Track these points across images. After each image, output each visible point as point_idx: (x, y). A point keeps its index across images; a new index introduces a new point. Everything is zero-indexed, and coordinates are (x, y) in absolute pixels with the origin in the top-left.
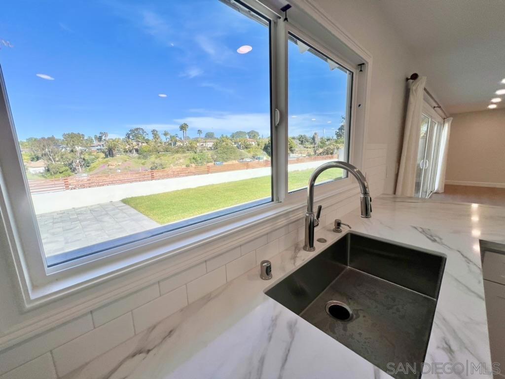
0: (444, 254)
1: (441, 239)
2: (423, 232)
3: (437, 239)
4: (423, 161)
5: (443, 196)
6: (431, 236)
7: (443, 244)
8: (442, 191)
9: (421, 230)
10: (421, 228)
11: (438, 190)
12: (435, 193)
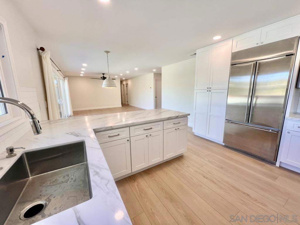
0: (83, 140)
1: (80, 134)
2: (72, 134)
3: (79, 135)
4: (59, 99)
5: (73, 117)
6: (76, 134)
7: (82, 136)
8: (72, 114)
9: (70, 134)
10: (70, 133)
11: (70, 114)
12: (70, 116)
